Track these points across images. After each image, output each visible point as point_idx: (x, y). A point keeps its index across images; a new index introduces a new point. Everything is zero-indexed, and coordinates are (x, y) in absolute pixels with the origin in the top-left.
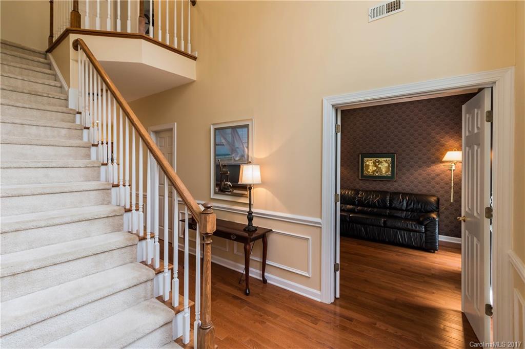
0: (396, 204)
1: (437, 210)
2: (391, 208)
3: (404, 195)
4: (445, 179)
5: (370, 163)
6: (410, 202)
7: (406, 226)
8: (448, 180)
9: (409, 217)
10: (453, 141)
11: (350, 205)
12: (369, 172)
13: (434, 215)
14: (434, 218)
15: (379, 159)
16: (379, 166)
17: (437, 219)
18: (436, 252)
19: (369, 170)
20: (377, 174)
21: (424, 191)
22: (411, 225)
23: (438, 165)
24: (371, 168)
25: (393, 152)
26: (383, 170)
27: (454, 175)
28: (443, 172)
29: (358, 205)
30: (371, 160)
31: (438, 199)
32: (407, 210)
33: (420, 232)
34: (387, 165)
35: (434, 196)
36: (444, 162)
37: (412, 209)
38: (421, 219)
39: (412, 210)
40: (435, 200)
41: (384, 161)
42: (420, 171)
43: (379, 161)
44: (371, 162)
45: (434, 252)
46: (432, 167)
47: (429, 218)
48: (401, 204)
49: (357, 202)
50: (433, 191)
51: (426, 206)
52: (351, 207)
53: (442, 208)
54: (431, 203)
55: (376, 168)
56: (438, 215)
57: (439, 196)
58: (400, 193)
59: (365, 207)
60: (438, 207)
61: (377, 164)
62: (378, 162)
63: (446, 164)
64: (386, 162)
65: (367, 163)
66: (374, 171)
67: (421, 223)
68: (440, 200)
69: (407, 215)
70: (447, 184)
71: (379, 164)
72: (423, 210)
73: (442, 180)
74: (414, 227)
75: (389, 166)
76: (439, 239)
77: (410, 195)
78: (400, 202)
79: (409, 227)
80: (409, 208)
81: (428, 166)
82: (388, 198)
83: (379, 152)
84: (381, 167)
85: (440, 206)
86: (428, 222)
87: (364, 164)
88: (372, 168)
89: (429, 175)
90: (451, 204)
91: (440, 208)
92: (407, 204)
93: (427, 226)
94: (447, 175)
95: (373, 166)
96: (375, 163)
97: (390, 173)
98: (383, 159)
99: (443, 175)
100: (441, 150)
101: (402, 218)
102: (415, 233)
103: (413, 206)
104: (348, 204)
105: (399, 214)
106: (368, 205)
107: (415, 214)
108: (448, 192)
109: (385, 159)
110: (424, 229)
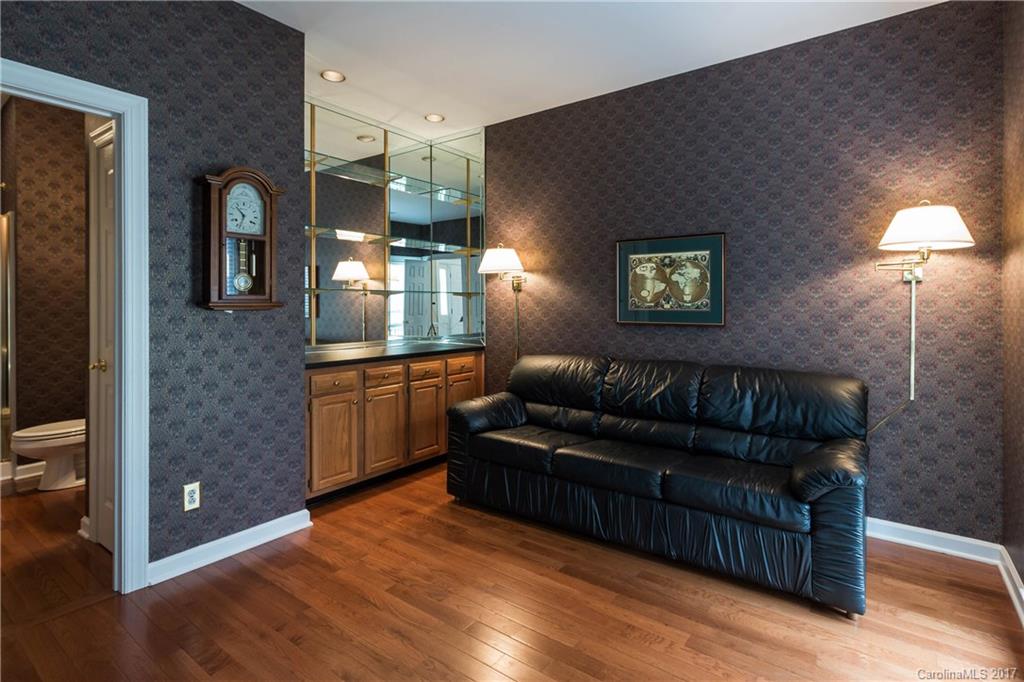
0: (719, 406)
1: (863, 432)
2: (703, 420)
3: (749, 372)
4: (889, 318)
5: (645, 267)
6: (765, 399)
7: (739, 502)
8: (898, 318)
9: (762, 457)
10: (915, 178)
11: (580, 408)
12: (644, 299)
13: (846, 461)
14: (847, 475)
15: (674, 255)
16: (675, 277)
17: (860, 482)
18: (856, 616)
19: (644, 293)
20: (667, 306)
21: (817, 360)
22: (761, 498)
23: (862, 268)
24: (649, 284)
25: (716, 229)
26: (688, 290)
27: (920, 303)
28: (883, 290)
29: (604, 411)
30: (650, 260)
31: (865, 391)
32: (755, 430)
33: (790, 529)
34: (695, 273)
35: (848, 376)
36: (883, 254)
37: (773, 424)
38: (799, 475)
39: (774, 432)
40: (852, 393)
41: (688, 259)
42: (803, 290)
43: (672, 262)
44: (650, 265)
45: (848, 616)
46: (842, 275)
47: (826, 474)
48: (736, 407)
49: (599, 399)
50: (846, 361)
51: (821, 415)
52: (585, 414)
53: (878, 422)
54: (836, 404)
55: (662, 286)
56: (865, 458)
57: (866, 377)
58: (732, 369)
59: (623, 416)
60: (863, 422)
61: (668, 270)
62: (670, 265)
63: (889, 260)
64: (694, 261)
65: (638, 270)
66: (657, 297)
67: (796, 493)
68: (872, 392)
69: (754, 448)
70: (893, 334)
71: (672, 273)
72: (809, 430)
73: (876, 319)
74: (768, 506)
75: (703, 275)
76: (869, 533)
77: (768, 373)
78: (733, 402)
79: (753, 506)
80: (761, 423)
81: (830, 272)
82: (695, 385)
83: (672, 232)
84: (681, 280)
85: (871, 413)
86: (825, 490)
87: (631, 274)
88: (652, 288)
89: (831, 304)
90: (910, 408)
91: (871, 421)
92: (756, 406)
93: (821, 508)
94: (893, 304)
95: (653, 279)
96: (661, 267)
97: (705, 301)
98: (685, 255)
99: (881, 303)
100: (873, 213)
101: (737, 459)
102: (776, 532)
103: (778, 416)
104: (573, 406)
105: (727, 443)
106: (632, 411)
107: (784, 444)
108: (900, 364)
109: (691, 254)
110: (808, 522)
